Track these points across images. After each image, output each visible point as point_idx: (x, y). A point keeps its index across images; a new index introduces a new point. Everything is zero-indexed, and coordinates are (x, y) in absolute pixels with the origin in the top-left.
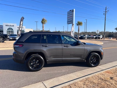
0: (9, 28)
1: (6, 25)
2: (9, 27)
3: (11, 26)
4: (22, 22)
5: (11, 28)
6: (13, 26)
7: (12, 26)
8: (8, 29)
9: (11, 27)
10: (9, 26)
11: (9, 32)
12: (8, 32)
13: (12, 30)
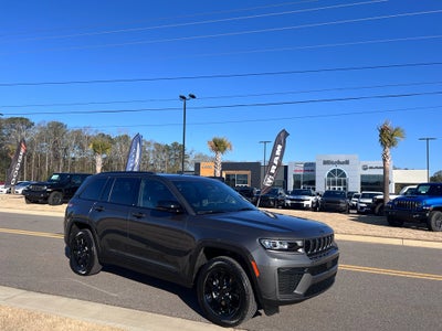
0: (333, 171)
1: (325, 163)
2: (334, 167)
3: (339, 163)
4: (280, 147)
5: (340, 171)
6: (347, 162)
7: (343, 163)
8: (329, 175)
9: (340, 167)
10: (332, 163)
11: (334, 184)
12: (329, 182)
13: (344, 175)
